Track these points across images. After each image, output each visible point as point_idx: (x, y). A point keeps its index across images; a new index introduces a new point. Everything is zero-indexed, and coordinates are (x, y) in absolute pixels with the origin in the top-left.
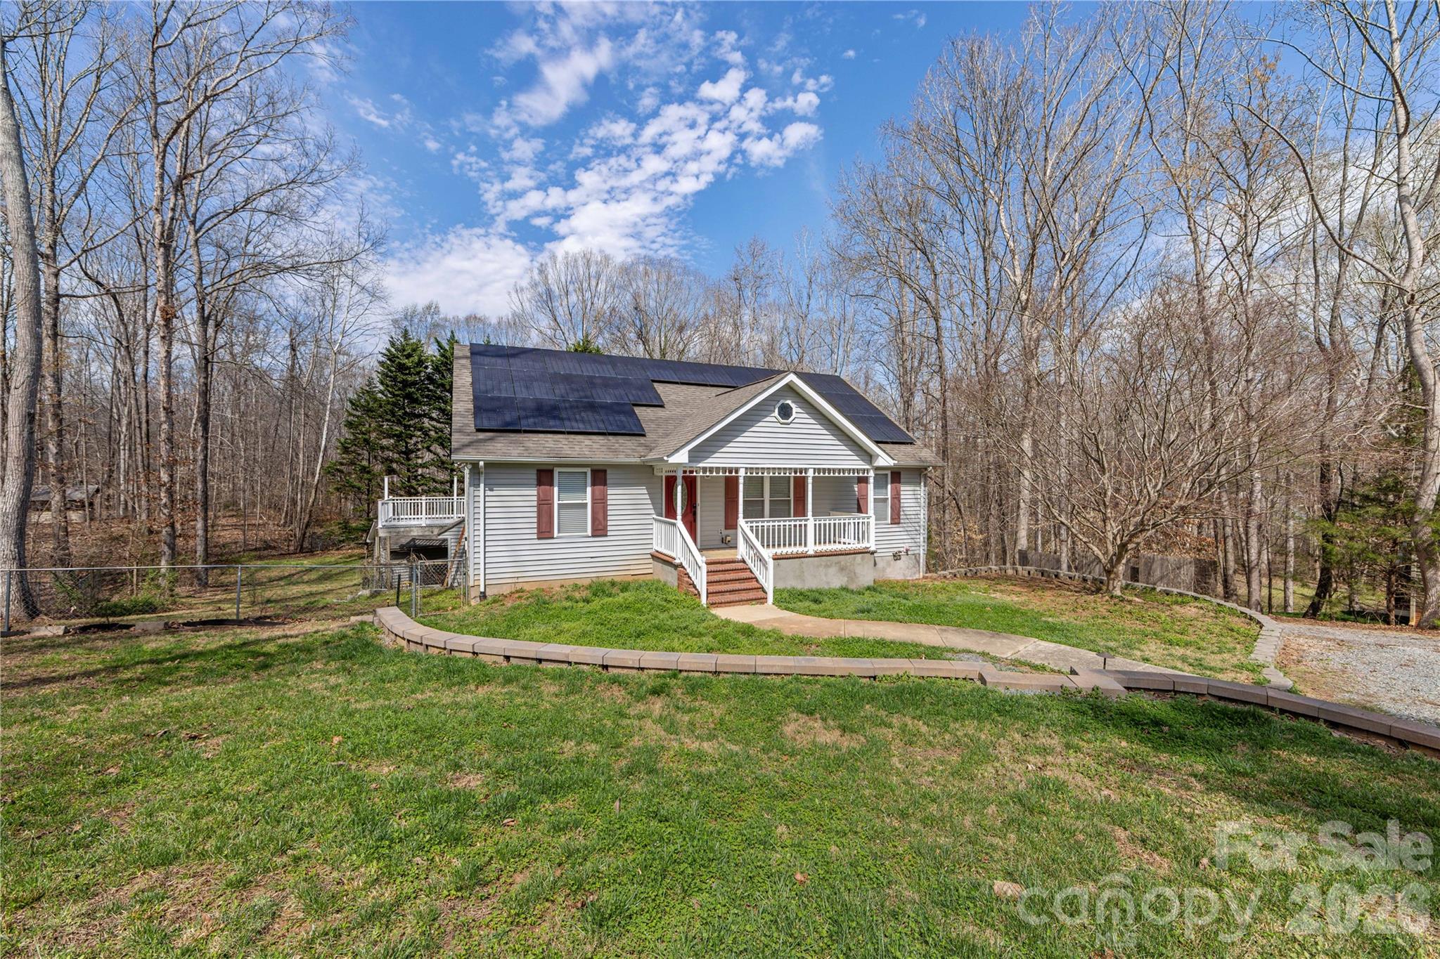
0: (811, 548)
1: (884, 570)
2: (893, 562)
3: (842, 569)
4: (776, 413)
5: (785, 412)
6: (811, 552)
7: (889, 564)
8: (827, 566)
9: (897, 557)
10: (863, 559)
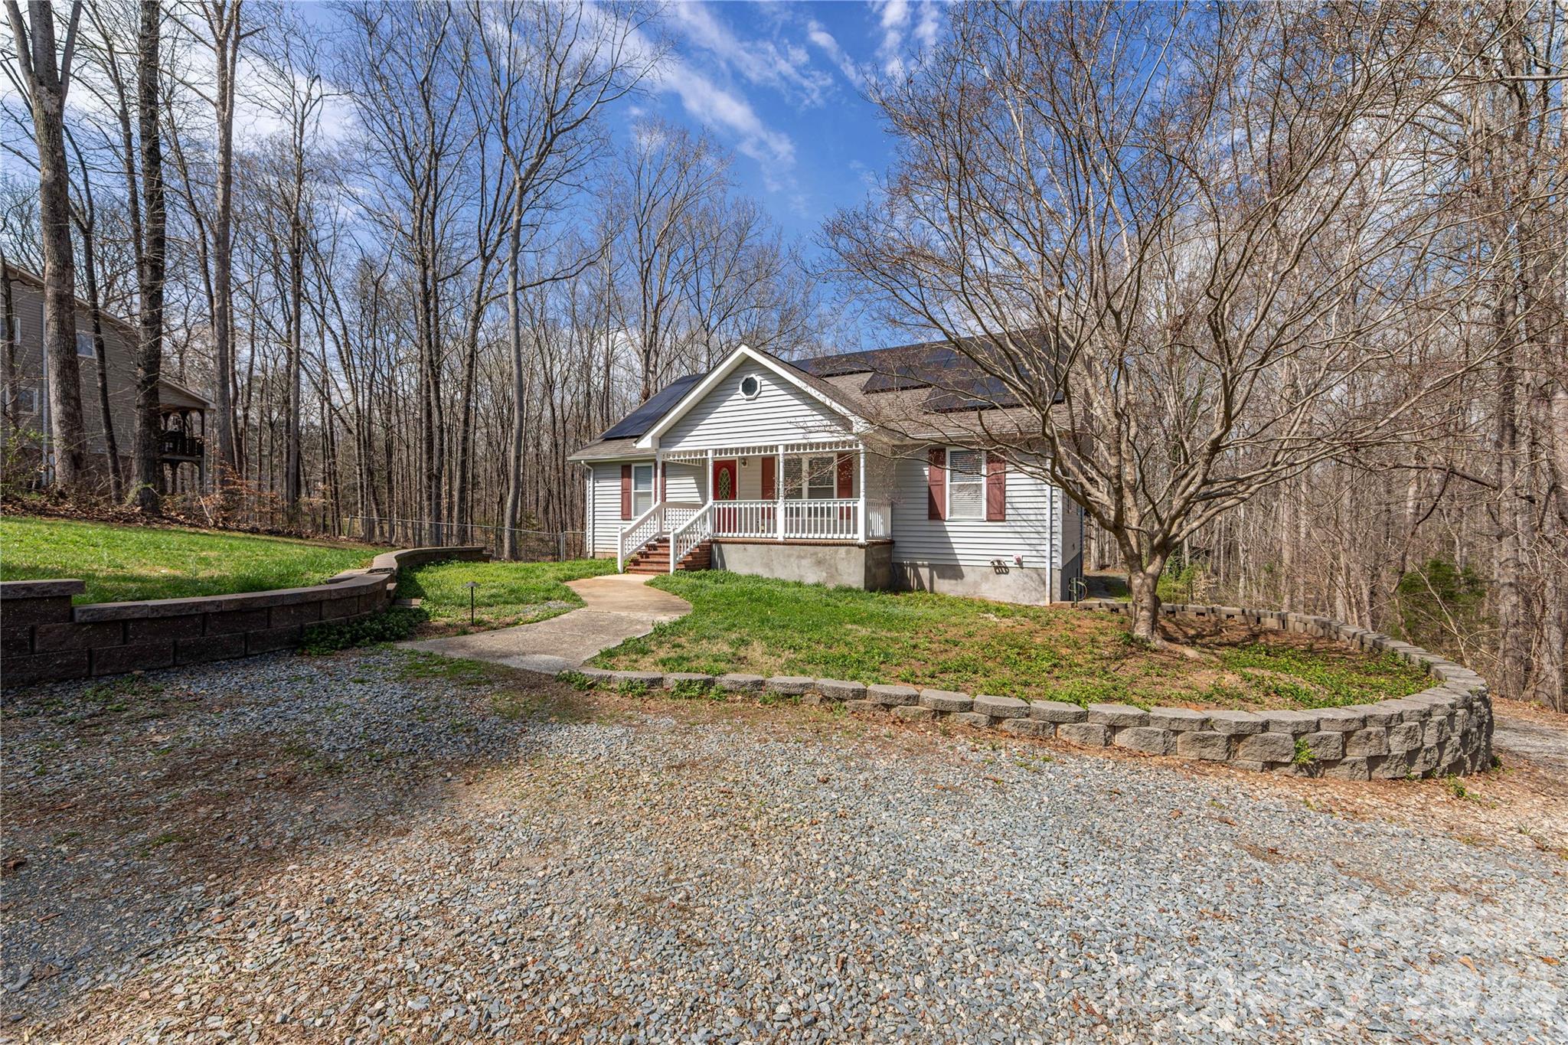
0: (780, 535)
1: (976, 584)
2: (993, 576)
3: (819, 563)
4: (740, 391)
5: (750, 387)
6: (781, 539)
7: (985, 577)
8: (800, 557)
9: (1000, 568)
10: (848, 553)
